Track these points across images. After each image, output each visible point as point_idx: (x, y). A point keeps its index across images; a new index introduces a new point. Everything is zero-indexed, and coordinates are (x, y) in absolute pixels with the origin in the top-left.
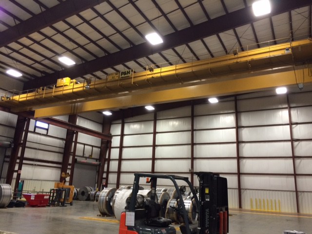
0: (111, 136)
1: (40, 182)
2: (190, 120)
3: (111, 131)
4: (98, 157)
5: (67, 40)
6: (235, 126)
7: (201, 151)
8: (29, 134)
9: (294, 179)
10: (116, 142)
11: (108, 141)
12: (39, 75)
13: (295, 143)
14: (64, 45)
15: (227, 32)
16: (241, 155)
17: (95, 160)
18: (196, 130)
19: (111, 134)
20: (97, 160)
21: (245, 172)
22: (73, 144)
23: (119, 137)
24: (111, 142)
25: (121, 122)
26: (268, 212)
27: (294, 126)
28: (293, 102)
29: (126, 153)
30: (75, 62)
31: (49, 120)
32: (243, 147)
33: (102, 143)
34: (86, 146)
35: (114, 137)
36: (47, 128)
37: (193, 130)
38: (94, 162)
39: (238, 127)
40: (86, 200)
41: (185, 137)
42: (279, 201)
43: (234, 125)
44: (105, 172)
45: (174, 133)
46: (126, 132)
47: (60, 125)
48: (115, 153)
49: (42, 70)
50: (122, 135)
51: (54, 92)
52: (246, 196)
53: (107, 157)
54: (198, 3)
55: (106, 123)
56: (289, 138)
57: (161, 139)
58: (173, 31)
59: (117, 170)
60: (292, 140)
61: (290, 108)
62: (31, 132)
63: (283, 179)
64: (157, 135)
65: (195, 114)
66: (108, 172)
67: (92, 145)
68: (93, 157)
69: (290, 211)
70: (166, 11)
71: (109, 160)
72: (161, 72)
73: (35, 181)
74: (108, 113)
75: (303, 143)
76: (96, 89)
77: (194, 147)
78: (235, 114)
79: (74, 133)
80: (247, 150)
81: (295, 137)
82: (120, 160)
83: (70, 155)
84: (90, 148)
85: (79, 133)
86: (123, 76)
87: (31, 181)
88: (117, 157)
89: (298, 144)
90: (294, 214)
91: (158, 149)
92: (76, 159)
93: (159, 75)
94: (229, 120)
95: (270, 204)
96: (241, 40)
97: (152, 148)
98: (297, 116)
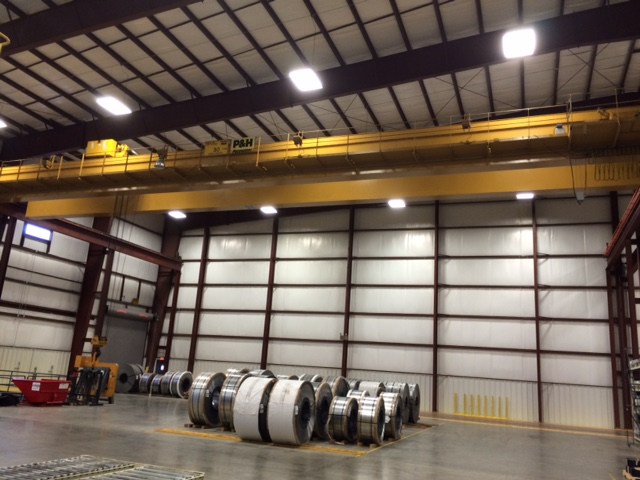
0: (179, 262)
1: (30, 352)
2: (345, 238)
3: (179, 251)
4: (149, 303)
5: (114, 61)
6: (433, 254)
7: (365, 300)
8: (14, 253)
9: (535, 359)
10: (190, 273)
11: (173, 270)
12: (40, 126)
13: (542, 293)
14: (107, 71)
15: (442, 77)
16: (440, 312)
17: (144, 310)
18: (356, 258)
19: (180, 257)
20: (147, 309)
21: (448, 343)
22: (102, 275)
23: (198, 264)
24: (179, 273)
25: (202, 232)
26: (486, 420)
27: (541, 260)
28: (543, 216)
29: (211, 298)
30: (131, 109)
31: (56, 224)
32: (445, 296)
33: (160, 274)
34: (126, 280)
35: (185, 264)
36: (48, 238)
37: (351, 259)
38: (142, 313)
39: (439, 257)
40: (131, 392)
41: (335, 271)
42: (507, 399)
43: (431, 252)
44: (164, 335)
45: (312, 262)
46: (212, 255)
47: (77, 234)
48: (187, 297)
49: (47, 117)
50: (205, 261)
51: (84, 169)
52: (448, 388)
53: (170, 304)
54: (393, 17)
55: (170, 234)
56: (532, 283)
57: (285, 272)
58: (338, 65)
59: (190, 332)
60: (537, 287)
61: (536, 226)
62: (16, 247)
63: (517, 358)
64: (278, 265)
65: (356, 226)
66: (171, 335)
67: (140, 277)
68: (141, 302)
69: (525, 420)
70: (329, 23)
71: (174, 310)
72: (317, 147)
73: (20, 351)
74: (178, 215)
75: (556, 293)
76: (177, 170)
77: (352, 291)
78: (433, 232)
79: (105, 252)
80: (453, 301)
81: (543, 281)
82: (198, 310)
83: (94, 298)
84: (136, 283)
85: (116, 253)
86: (238, 148)
87: (11, 350)
88: (192, 304)
89: (547, 295)
90: (534, 425)
91: (278, 293)
92: (107, 307)
93: (312, 153)
94: (420, 242)
95: (490, 405)
96: (463, 93)
97: (266, 290)
98: (548, 241)
